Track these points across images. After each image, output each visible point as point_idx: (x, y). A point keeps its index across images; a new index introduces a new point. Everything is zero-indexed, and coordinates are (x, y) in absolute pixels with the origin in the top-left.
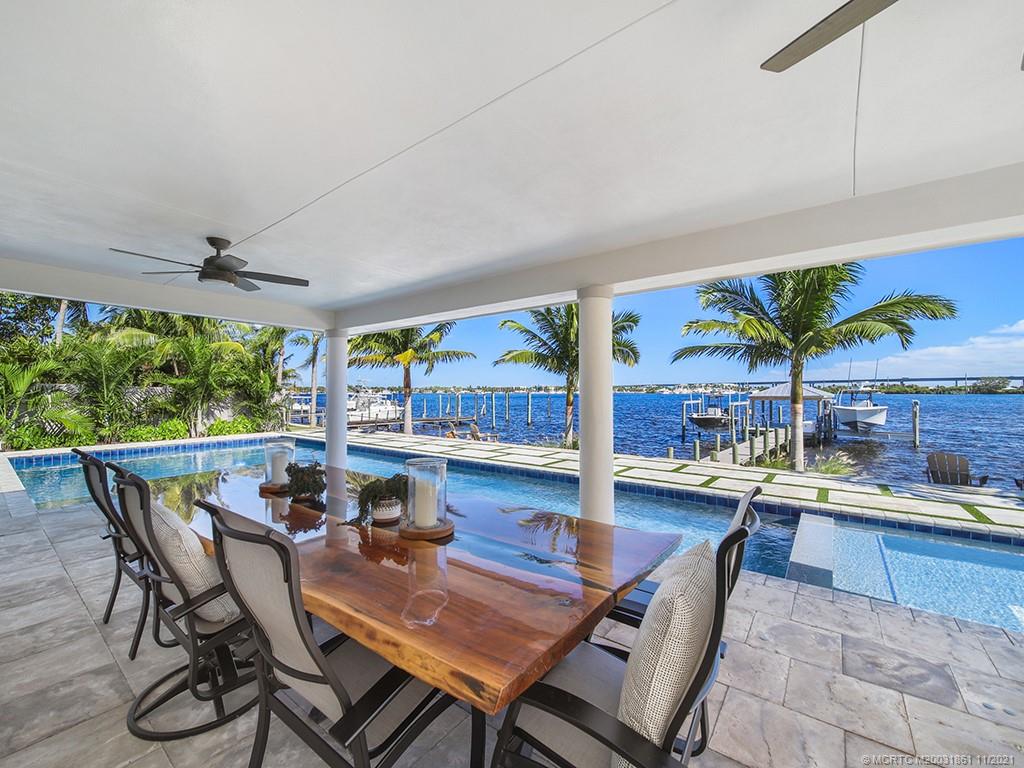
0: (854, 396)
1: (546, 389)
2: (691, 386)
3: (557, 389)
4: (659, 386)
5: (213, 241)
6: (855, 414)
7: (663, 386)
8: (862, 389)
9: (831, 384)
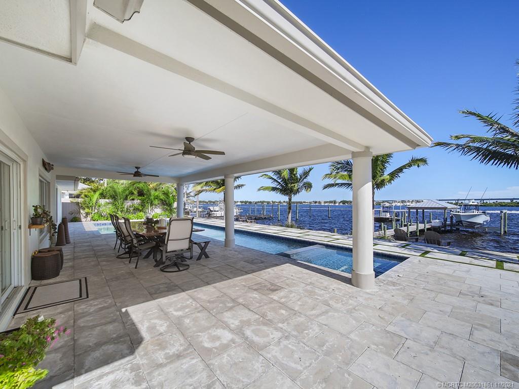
0: (467, 207)
1: (320, 203)
2: (403, 202)
3: (325, 202)
4: (383, 202)
5: (137, 168)
6: (460, 217)
7: (386, 201)
8: (471, 203)
9: (495, 201)
